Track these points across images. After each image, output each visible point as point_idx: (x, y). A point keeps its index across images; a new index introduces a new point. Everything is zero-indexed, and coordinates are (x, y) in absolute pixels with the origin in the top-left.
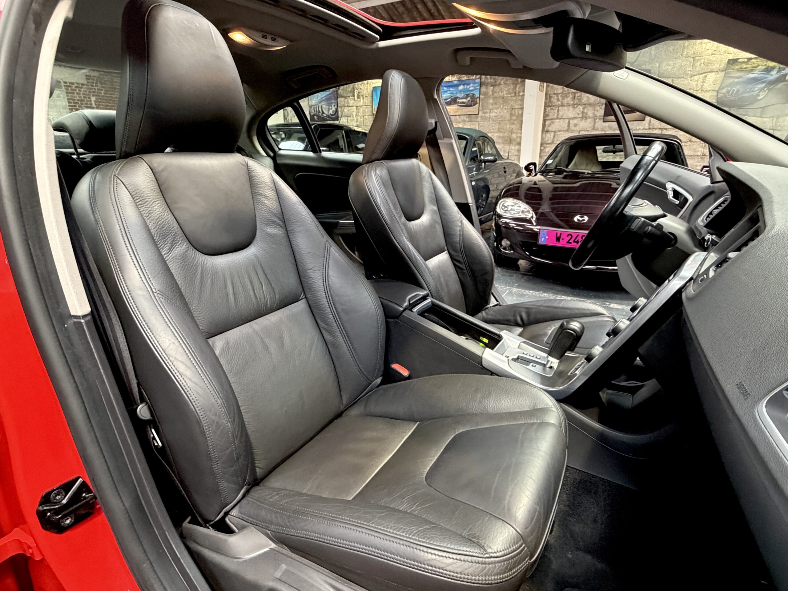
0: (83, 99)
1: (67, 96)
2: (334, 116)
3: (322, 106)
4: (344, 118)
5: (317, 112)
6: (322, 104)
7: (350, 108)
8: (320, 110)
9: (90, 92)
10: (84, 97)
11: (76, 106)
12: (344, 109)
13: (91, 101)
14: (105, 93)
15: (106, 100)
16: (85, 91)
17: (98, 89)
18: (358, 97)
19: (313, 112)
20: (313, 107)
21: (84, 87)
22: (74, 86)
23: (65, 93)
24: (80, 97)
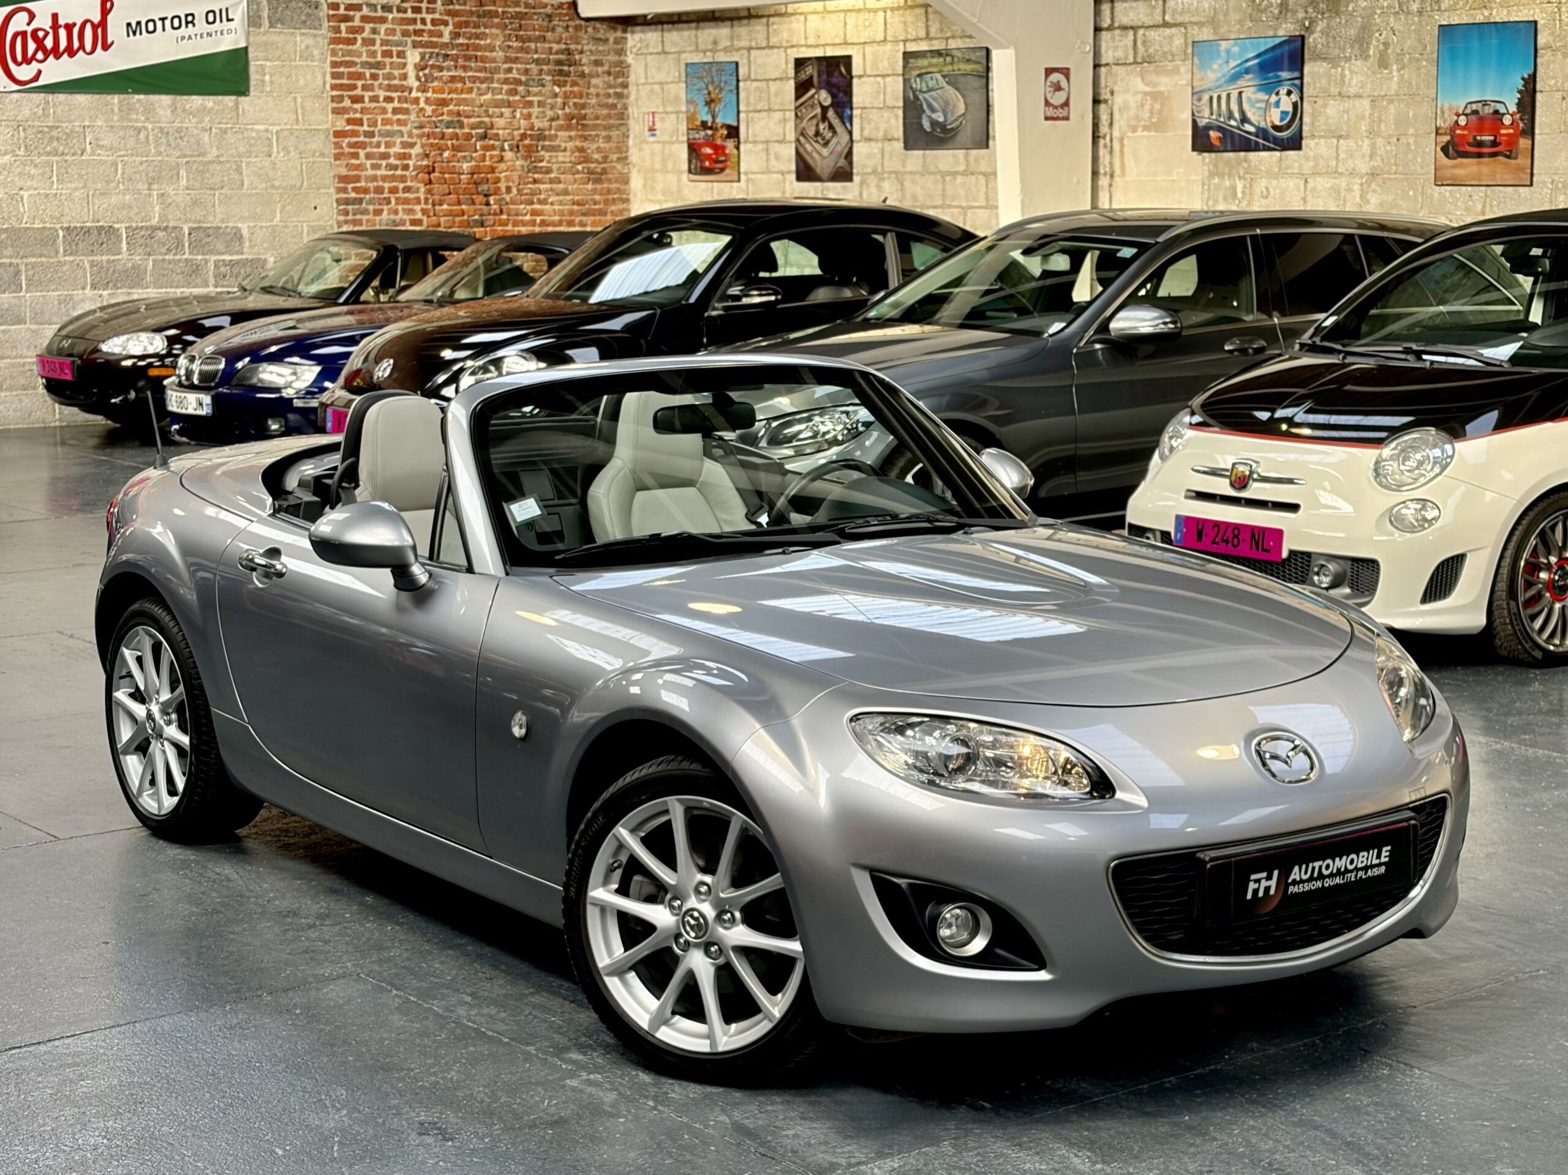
0: (379, 58)
1: (334, 53)
2: (1284, 134)
3: (1240, 93)
4: (1322, 140)
5: (1220, 115)
6: (1241, 83)
7: (1347, 104)
8: (1235, 108)
9: (405, 33)
10: (387, 54)
11: (355, 87)
12: (1325, 106)
13: (404, 65)
14: (456, 35)
15: (455, 58)
16: (392, 32)
17: (434, 22)
18: (1383, 63)
19: (1207, 113)
20: (1206, 97)
21: (390, 16)
22: (358, 15)
23: (326, 41)
24: (373, 54)
